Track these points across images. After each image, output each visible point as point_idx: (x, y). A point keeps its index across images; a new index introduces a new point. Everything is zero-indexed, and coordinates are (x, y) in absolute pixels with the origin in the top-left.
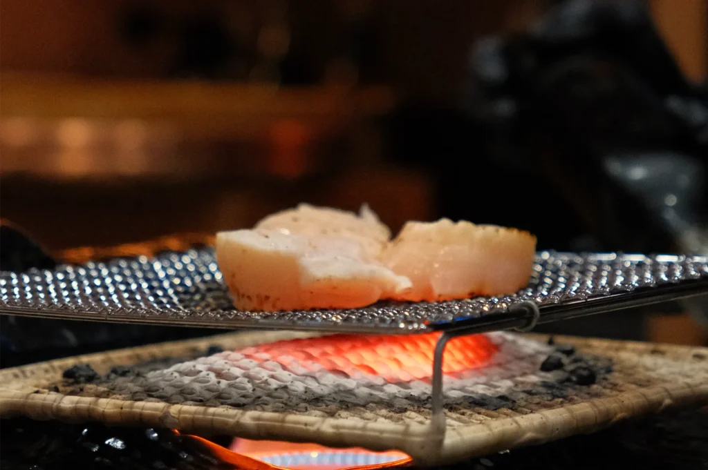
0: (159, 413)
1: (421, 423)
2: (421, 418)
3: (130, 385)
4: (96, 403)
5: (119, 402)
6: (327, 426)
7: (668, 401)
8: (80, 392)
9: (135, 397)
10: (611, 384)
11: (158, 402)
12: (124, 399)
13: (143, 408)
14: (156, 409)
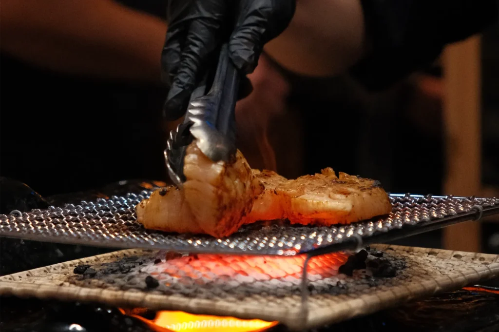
0: (138, 300)
1: (294, 305)
2: (293, 302)
3: (119, 280)
4: (101, 293)
5: (114, 293)
6: (240, 308)
7: (438, 288)
8: (90, 285)
9: (123, 288)
10: (404, 276)
11: (137, 292)
12: (116, 290)
13: (129, 296)
14: (137, 297)
